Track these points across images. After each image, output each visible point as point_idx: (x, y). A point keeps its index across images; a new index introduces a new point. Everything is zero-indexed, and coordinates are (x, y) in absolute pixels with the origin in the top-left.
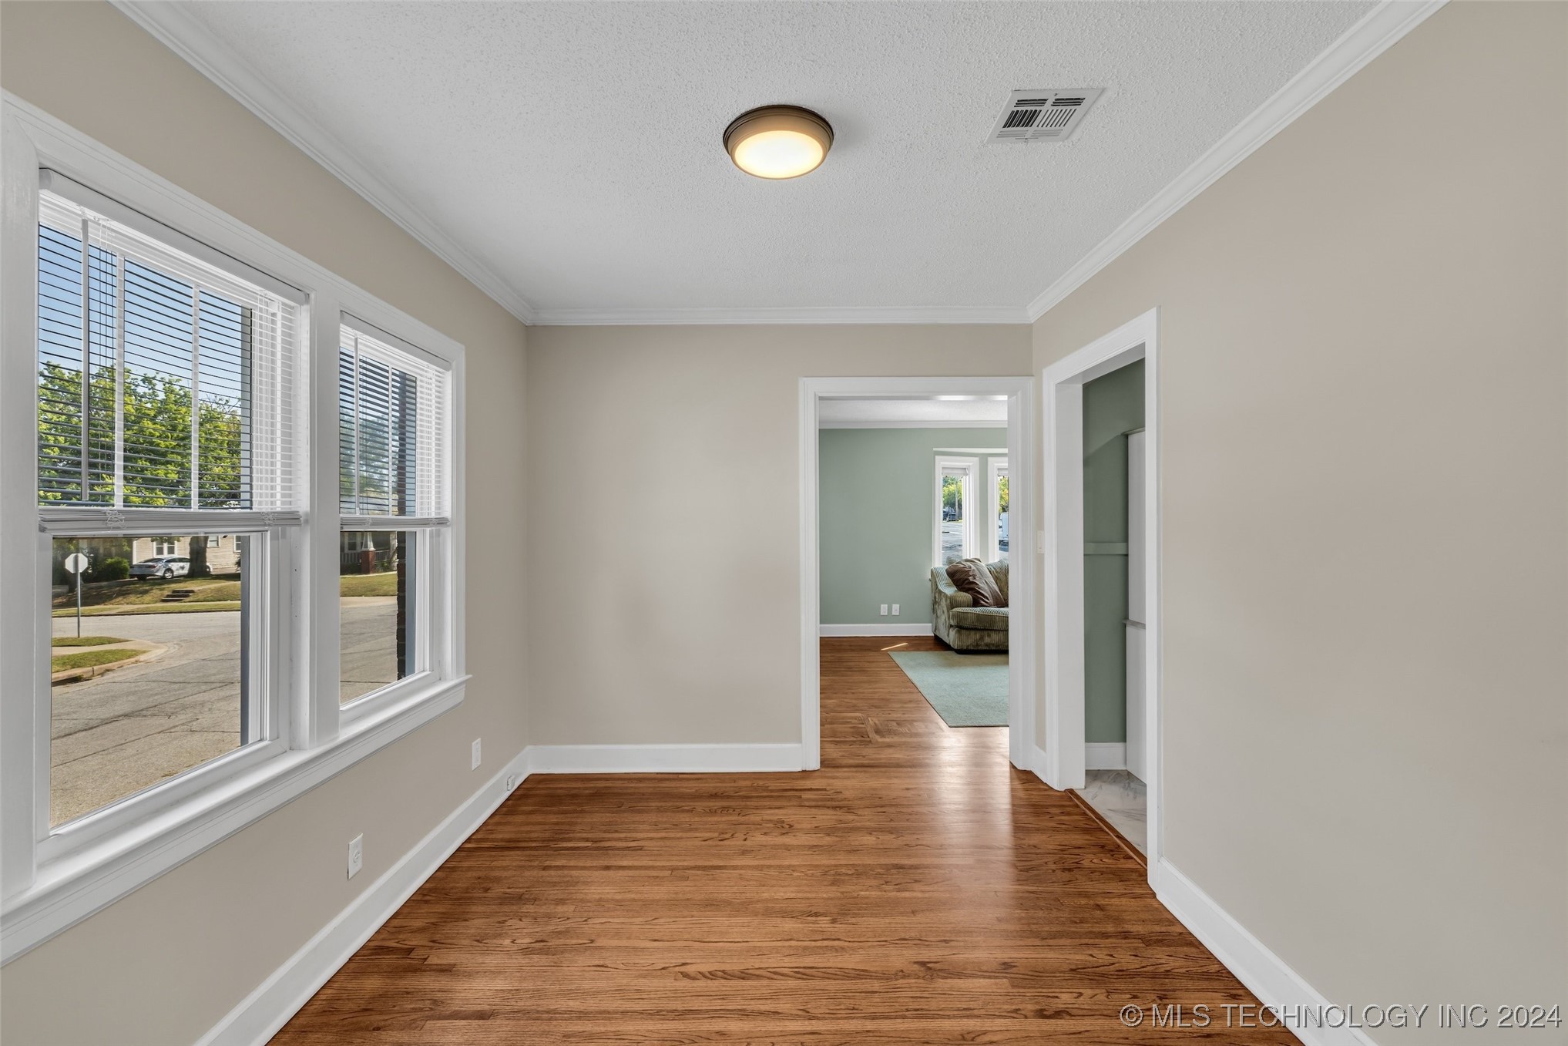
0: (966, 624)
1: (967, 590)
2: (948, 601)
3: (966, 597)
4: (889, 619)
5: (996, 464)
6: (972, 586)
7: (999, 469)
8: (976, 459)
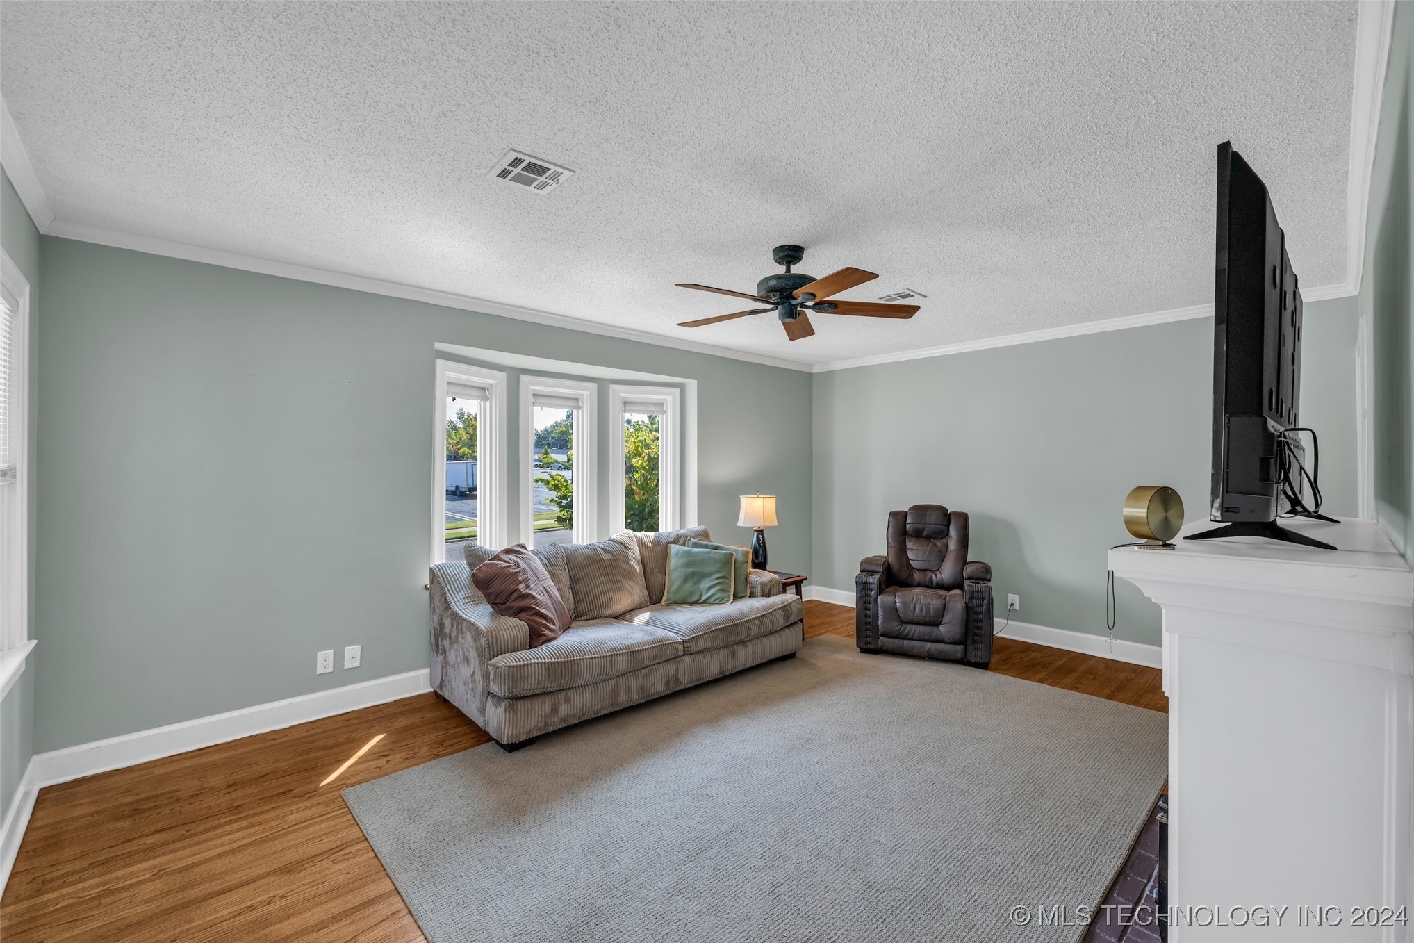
0: (528, 686)
1: (517, 613)
2: (483, 642)
3: (515, 627)
4: (341, 676)
5: (532, 387)
6: (525, 603)
7: (534, 395)
8: (503, 375)
